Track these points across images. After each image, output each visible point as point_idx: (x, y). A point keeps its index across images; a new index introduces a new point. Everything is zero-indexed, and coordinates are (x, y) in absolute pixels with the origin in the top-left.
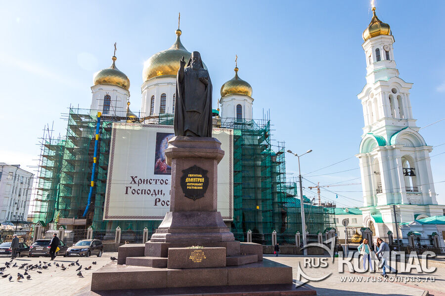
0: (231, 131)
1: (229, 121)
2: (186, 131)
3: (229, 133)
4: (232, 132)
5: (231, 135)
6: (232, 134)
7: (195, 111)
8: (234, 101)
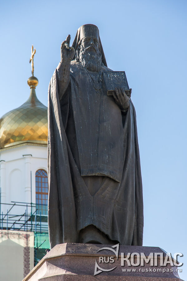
0: (27, 237)
1: (19, 210)
2: (82, 231)
3: (22, 243)
4: (31, 239)
5: (27, 249)
6: (31, 245)
7: (104, 177)
8: (28, 159)
